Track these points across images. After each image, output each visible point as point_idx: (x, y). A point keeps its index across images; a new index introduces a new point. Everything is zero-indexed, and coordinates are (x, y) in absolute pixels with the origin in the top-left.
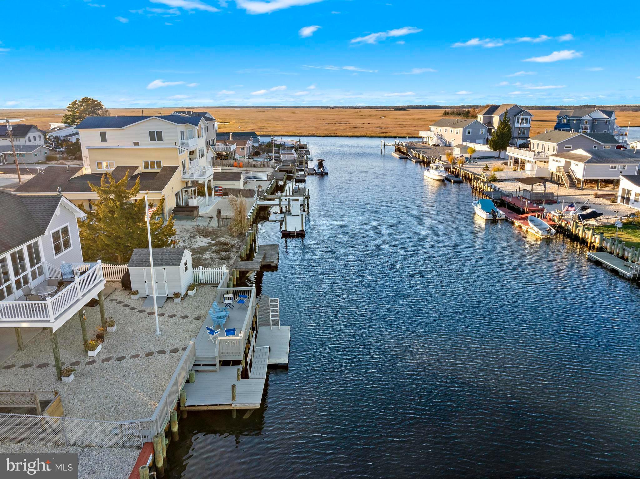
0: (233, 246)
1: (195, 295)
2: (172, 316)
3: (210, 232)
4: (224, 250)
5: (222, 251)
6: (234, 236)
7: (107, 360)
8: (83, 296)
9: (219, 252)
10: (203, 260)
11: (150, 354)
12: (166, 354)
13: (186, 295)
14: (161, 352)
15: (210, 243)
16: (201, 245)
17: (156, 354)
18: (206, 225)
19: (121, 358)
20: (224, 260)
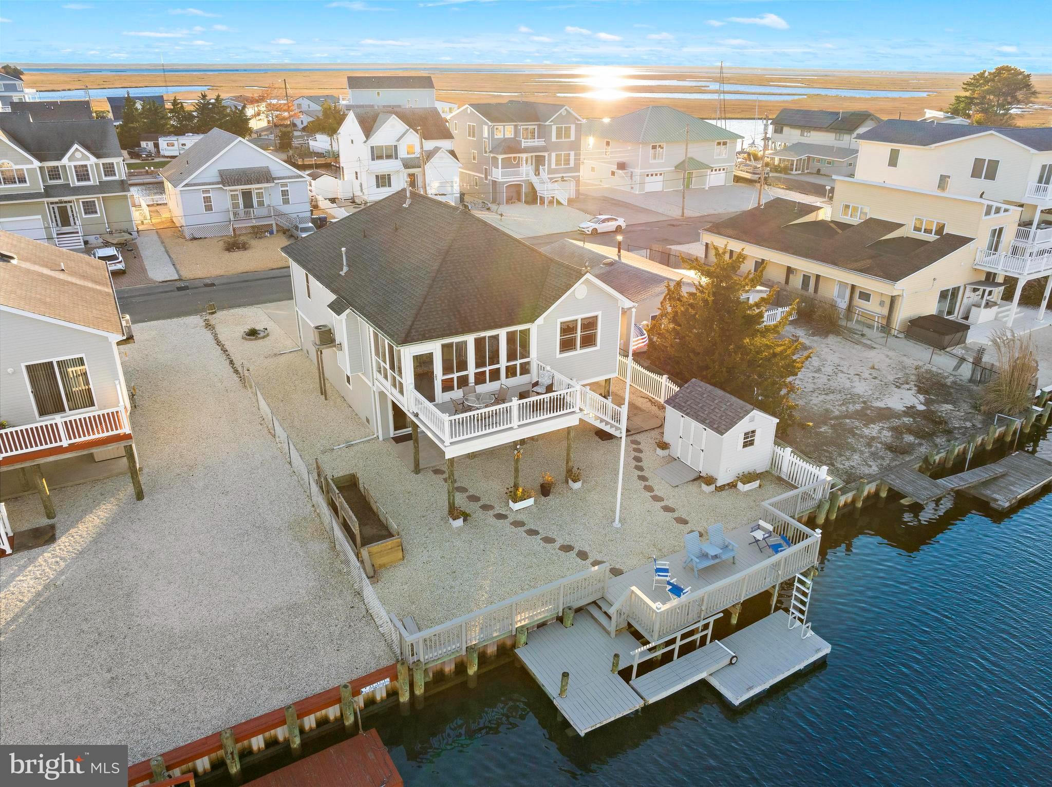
0: (949, 432)
1: (747, 494)
2: (667, 509)
3: (944, 385)
4: (917, 435)
5: (910, 431)
6: (980, 411)
7: (518, 524)
8: (520, 426)
9: (901, 433)
10: (854, 435)
11: (567, 548)
12: (584, 562)
13: (732, 485)
14: (583, 555)
15: (913, 407)
16: (890, 405)
17: (573, 554)
18: (950, 369)
19: (533, 532)
20: (892, 451)
